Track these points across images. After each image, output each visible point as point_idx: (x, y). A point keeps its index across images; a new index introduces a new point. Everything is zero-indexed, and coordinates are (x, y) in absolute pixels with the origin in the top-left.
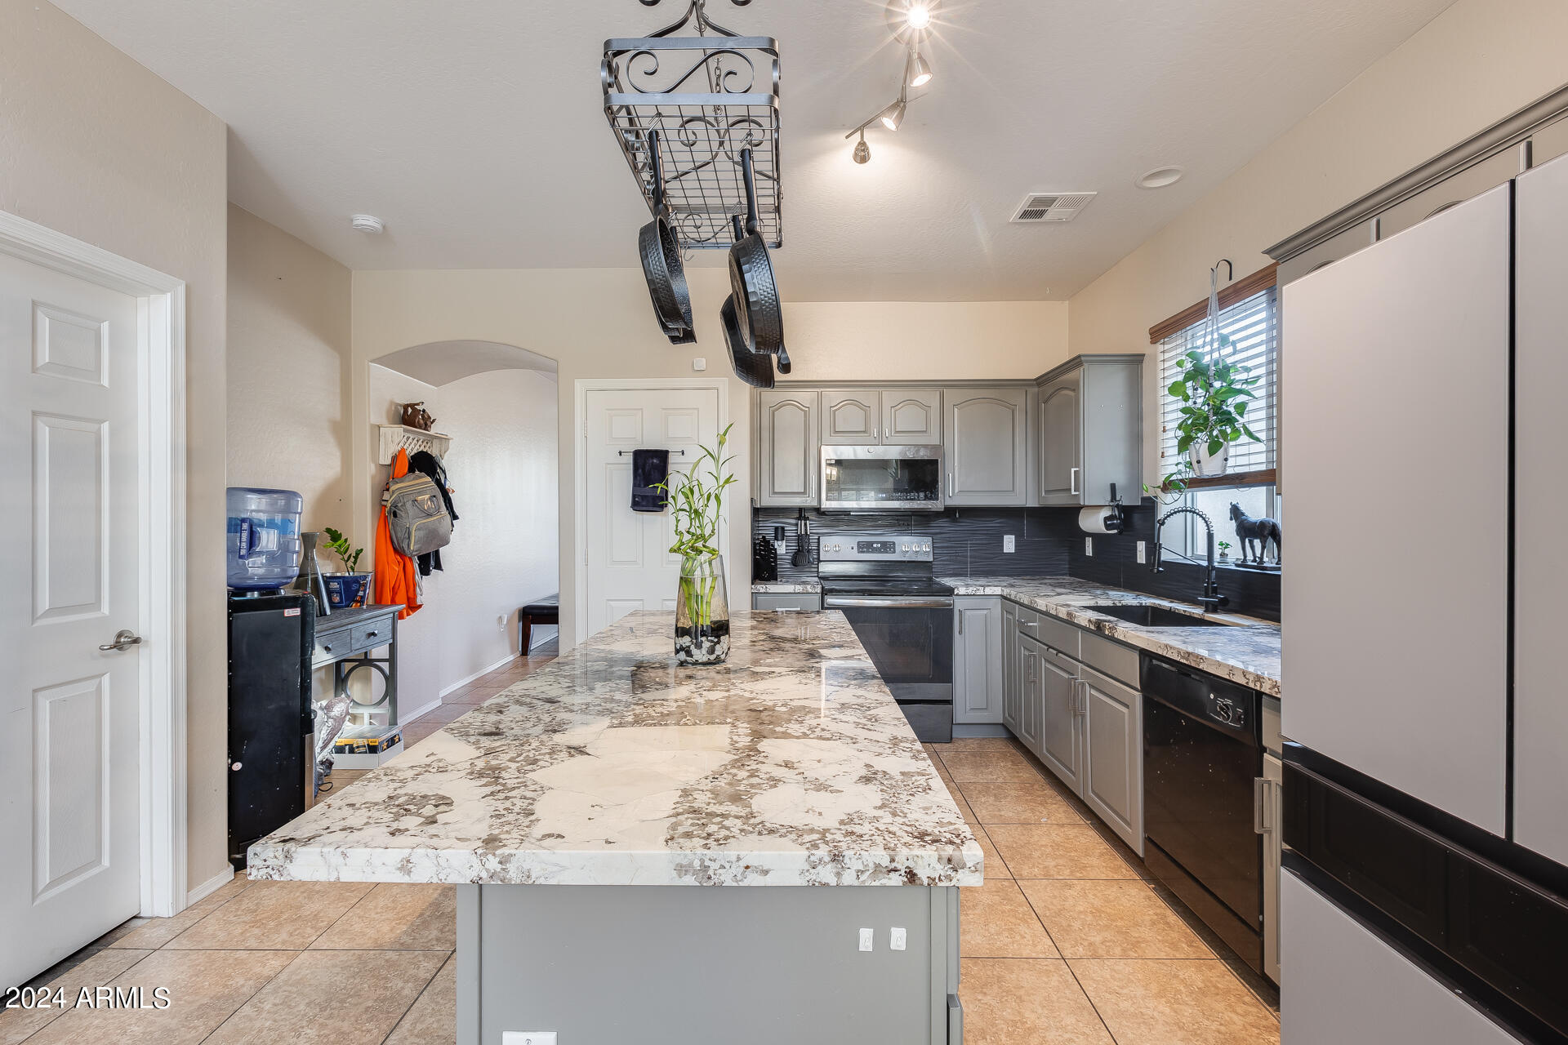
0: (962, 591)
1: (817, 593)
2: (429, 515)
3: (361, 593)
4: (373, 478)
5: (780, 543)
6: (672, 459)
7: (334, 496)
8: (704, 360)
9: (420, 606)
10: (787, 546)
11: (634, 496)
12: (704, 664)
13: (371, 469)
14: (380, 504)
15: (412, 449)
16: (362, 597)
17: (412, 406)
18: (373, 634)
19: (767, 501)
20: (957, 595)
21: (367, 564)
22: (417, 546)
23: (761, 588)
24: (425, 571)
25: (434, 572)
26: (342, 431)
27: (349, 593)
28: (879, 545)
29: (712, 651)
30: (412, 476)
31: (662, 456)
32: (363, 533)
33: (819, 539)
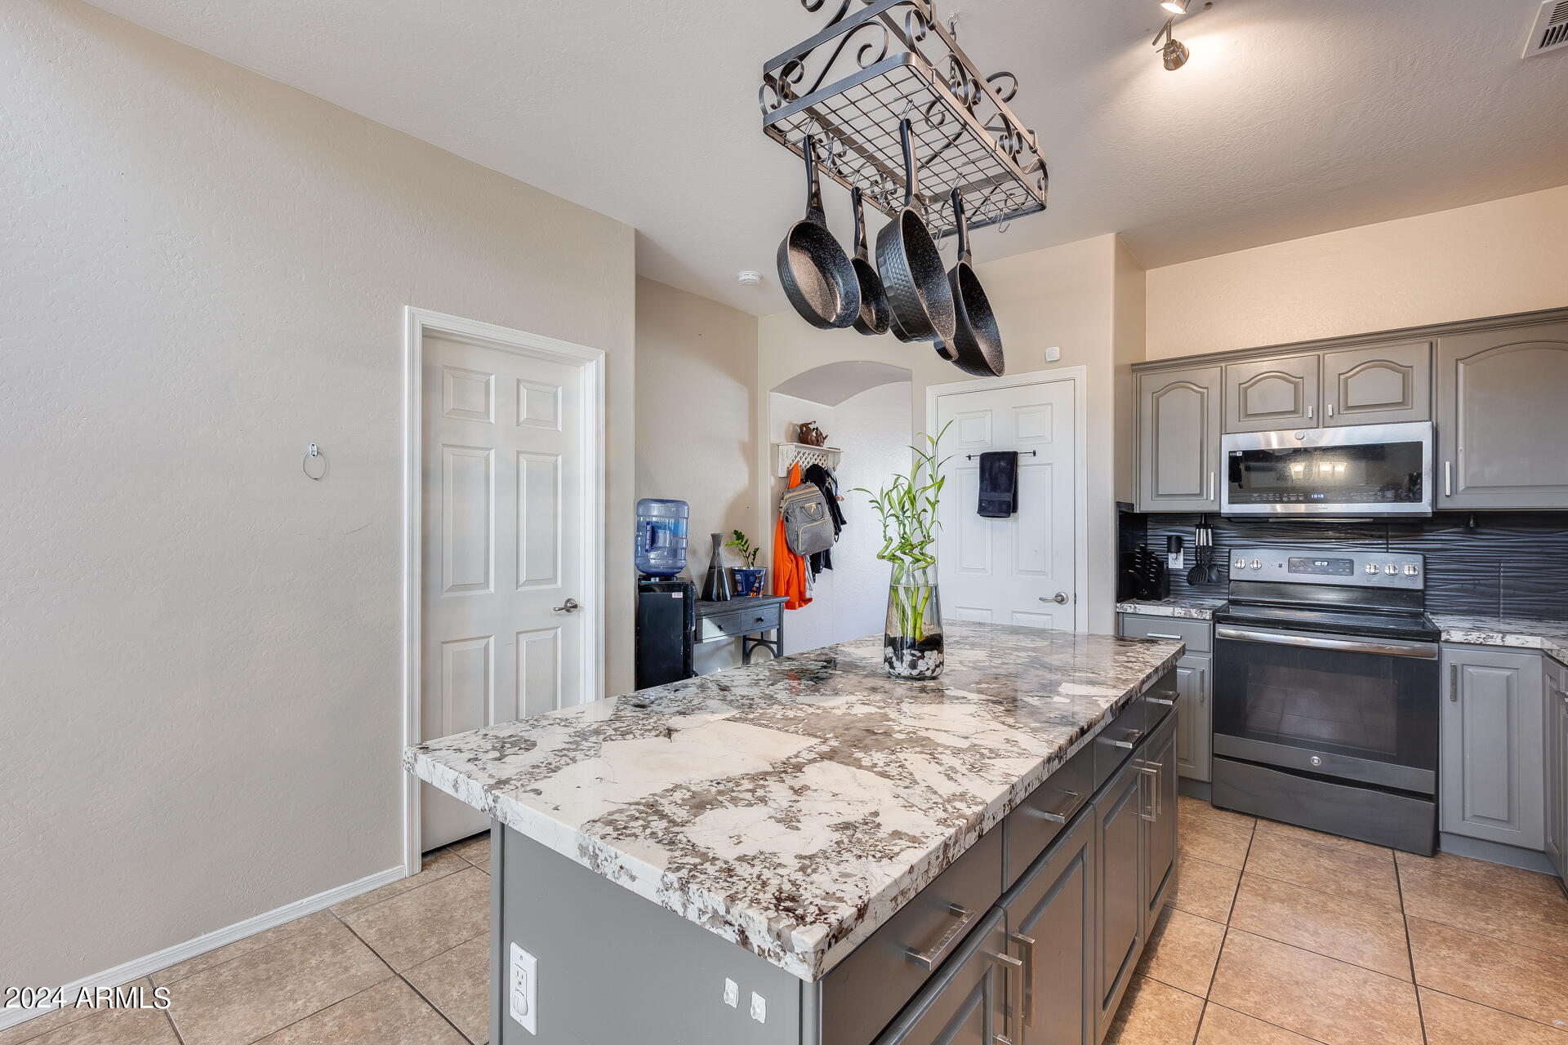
0: (1457, 636)
1: (1205, 619)
2: (815, 520)
3: (757, 585)
4: (772, 488)
5: (1174, 555)
6: (1022, 461)
7: (743, 504)
8: (1057, 349)
9: (810, 600)
10: (1184, 560)
11: (981, 501)
12: (906, 678)
13: (772, 481)
14: (777, 508)
15: (806, 462)
16: (759, 588)
17: (806, 425)
18: (761, 620)
19: (1147, 504)
20: (1447, 641)
21: (766, 561)
22: (804, 547)
23: (1129, 607)
24: (816, 570)
25: (824, 570)
26: (750, 451)
27: (747, 583)
28: (1326, 563)
29: (913, 665)
30: (803, 486)
31: (1011, 458)
32: (764, 537)
33: (1229, 552)
